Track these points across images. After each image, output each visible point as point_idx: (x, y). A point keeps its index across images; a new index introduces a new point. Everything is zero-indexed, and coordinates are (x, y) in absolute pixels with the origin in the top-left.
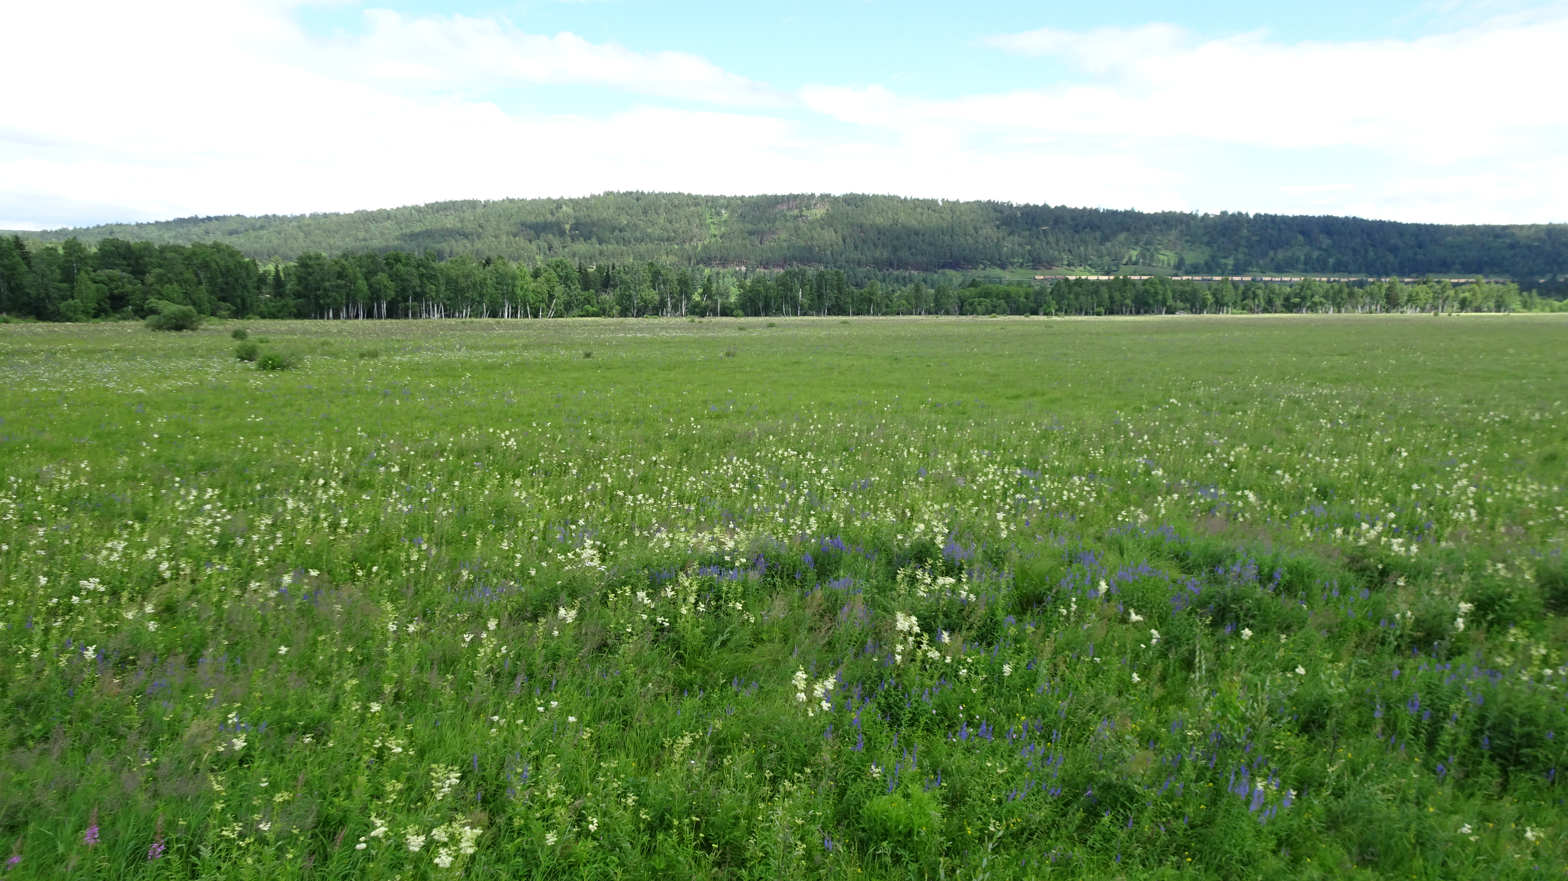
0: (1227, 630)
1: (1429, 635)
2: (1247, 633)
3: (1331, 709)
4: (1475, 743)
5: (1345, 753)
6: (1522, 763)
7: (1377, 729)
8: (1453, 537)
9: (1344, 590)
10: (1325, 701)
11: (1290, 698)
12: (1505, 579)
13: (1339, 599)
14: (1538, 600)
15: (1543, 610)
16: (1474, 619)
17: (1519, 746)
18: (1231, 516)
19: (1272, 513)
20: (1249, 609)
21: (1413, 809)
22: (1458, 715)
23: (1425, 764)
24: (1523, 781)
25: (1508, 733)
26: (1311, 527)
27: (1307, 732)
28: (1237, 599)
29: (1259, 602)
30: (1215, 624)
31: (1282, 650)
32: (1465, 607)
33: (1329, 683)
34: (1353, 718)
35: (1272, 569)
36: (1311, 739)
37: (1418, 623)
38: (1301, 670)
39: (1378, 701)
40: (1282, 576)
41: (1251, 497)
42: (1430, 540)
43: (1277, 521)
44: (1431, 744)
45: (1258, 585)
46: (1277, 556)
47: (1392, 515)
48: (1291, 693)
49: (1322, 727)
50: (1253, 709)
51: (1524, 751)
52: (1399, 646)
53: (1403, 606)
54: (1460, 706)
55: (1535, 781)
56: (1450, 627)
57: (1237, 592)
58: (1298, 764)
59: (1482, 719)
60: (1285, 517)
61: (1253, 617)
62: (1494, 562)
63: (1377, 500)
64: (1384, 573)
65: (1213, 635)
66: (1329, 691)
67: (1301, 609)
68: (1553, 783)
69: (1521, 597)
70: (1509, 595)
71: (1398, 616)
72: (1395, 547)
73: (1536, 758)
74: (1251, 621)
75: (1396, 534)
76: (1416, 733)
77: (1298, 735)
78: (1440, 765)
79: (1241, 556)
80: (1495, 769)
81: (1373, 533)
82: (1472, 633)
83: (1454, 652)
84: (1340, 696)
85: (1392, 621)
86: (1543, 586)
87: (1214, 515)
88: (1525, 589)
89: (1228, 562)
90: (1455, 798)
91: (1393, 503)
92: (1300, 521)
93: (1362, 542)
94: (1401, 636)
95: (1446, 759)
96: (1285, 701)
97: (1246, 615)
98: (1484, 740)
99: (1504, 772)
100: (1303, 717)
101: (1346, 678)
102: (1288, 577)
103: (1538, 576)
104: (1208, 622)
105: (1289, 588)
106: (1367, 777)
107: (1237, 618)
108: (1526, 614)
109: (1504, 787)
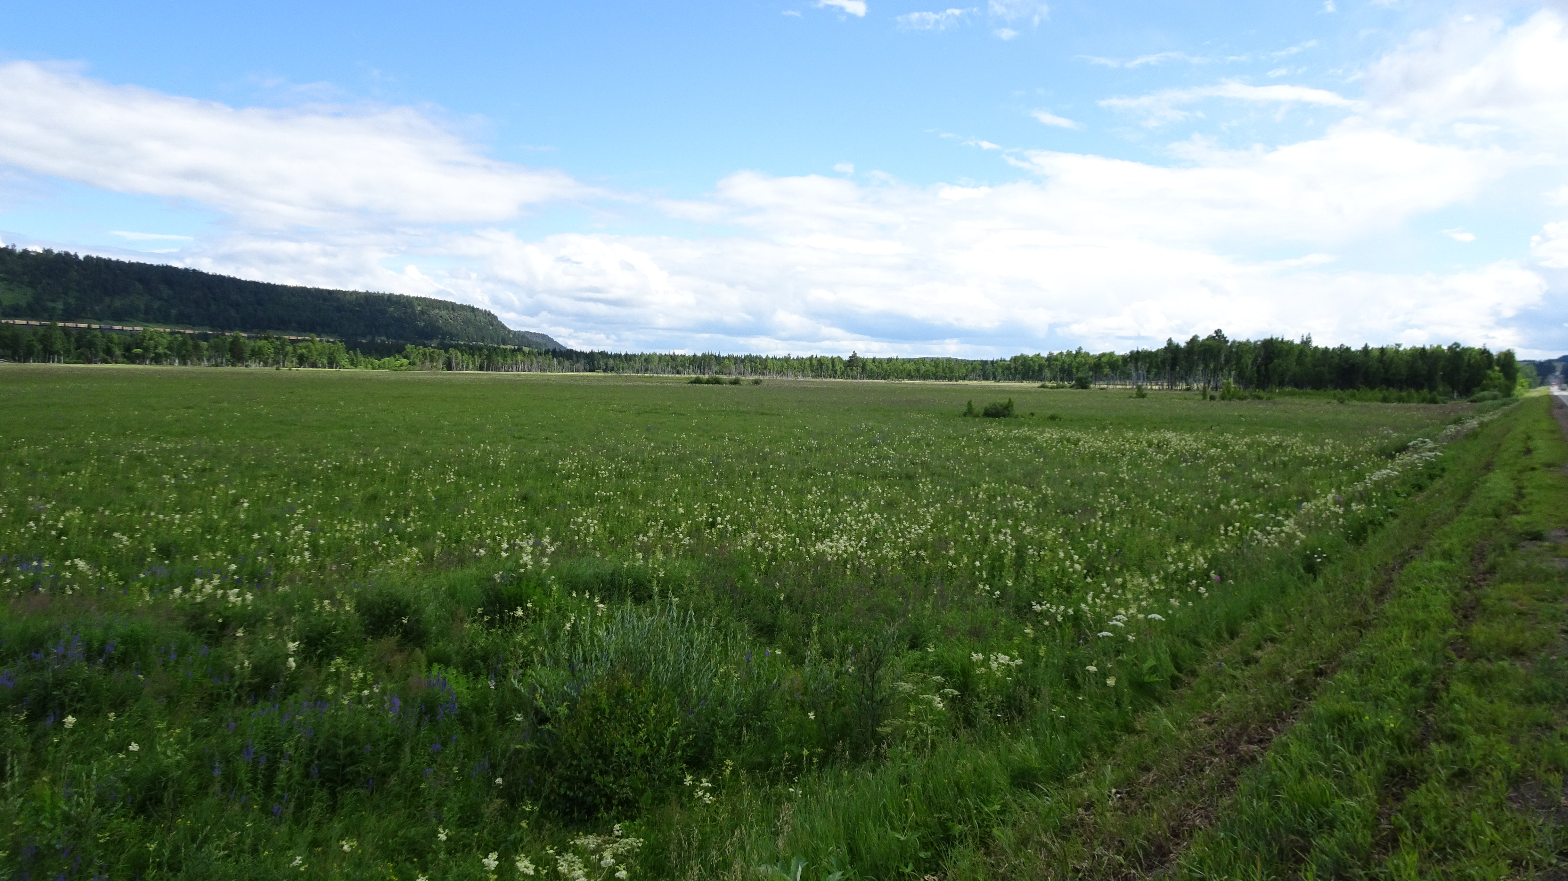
0: (49, 722)
1: (266, 680)
2: (70, 720)
3: (167, 782)
4: (307, 775)
5: (184, 822)
6: (348, 781)
7: (217, 787)
8: (290, 581)
9: (183, 650)
10: (164, 773)
11: (125, 780)
12: (330, 614)
13: (177, 662)
14: (359, 627)
15: (364, 636)
16: (304, 655)
17: (344, 767)
18: (56, 589)
19: (108, 580)
20: (75, 692)
21: (247, 860)
22: (291, 752)
23: (264, 809)
24: (348, 797)
25: (334, 757)
26: (151, 590)
27: (143, 812)
28: (59, 684)
29: (87, 684)
30: (32, 718)
31: (111, 731)
32: (292, 646)
33: (165, 753)
34: (193, 783)
35: (103, 643)
36: (147, 819)
37: (256, 669)
38: (134, 747)
39: (217, 757)
40: (116, 648)
41: (81, 564)
42: (269, 586)
43: (113, 588)
44: (268, 788)
45: (85, 664)
46: (108, 627)
47: (233, 567)
48: (126, 774)
49: (160, 801)
50: (78, 804)
51: (348, 769)
52: (239, 698)
53: (240, 656)
54: (292, 743)
55: (358, 794)
56: (284, 668)
57: (60, 676)
58: (134, 850)
59: (312, 749)
60: (121, 583)
61: (81, 700)
62: (321, 599)
63: (218, 554)
64: (223, 626)
65: (30, 731)
66: (166, 762)
67: (138, 680)
68: (372, 793)
69: (344, 627)
70: (335, 628)
71: (237, 667)
72: (232, 598)
73: (358, 773)
74: (79, 706)
75: (237, 584)
76: (254, 781)
77: (133, 818)
78: (276, 806)
79: (66, 635)
80: (324, 793)
81: (208, 588)
82: (309, 668)
83: (291, 690)
84: (178, 763)
85: (232, 675)
86: (363, 615)
87: (37, 592)
88: (347, 621)
89: (50, 644)
90: (291, 834)
91: (234, 553)
92: (138, 585)
93: (199, 599)
94: (241, 686)
95: (282, 797)
96: (119, 785)
97: (71, 700)
98: (314, 771)
99: (333, 794)
100: (139, 797)
101: (182, 742)
102: (122, 648)
103: (358, 608)
104: (22, 718)
105: (124, 660)
106: (206, 839)
107: (62, 706)
108: (350, 642)
109: (333, 809)
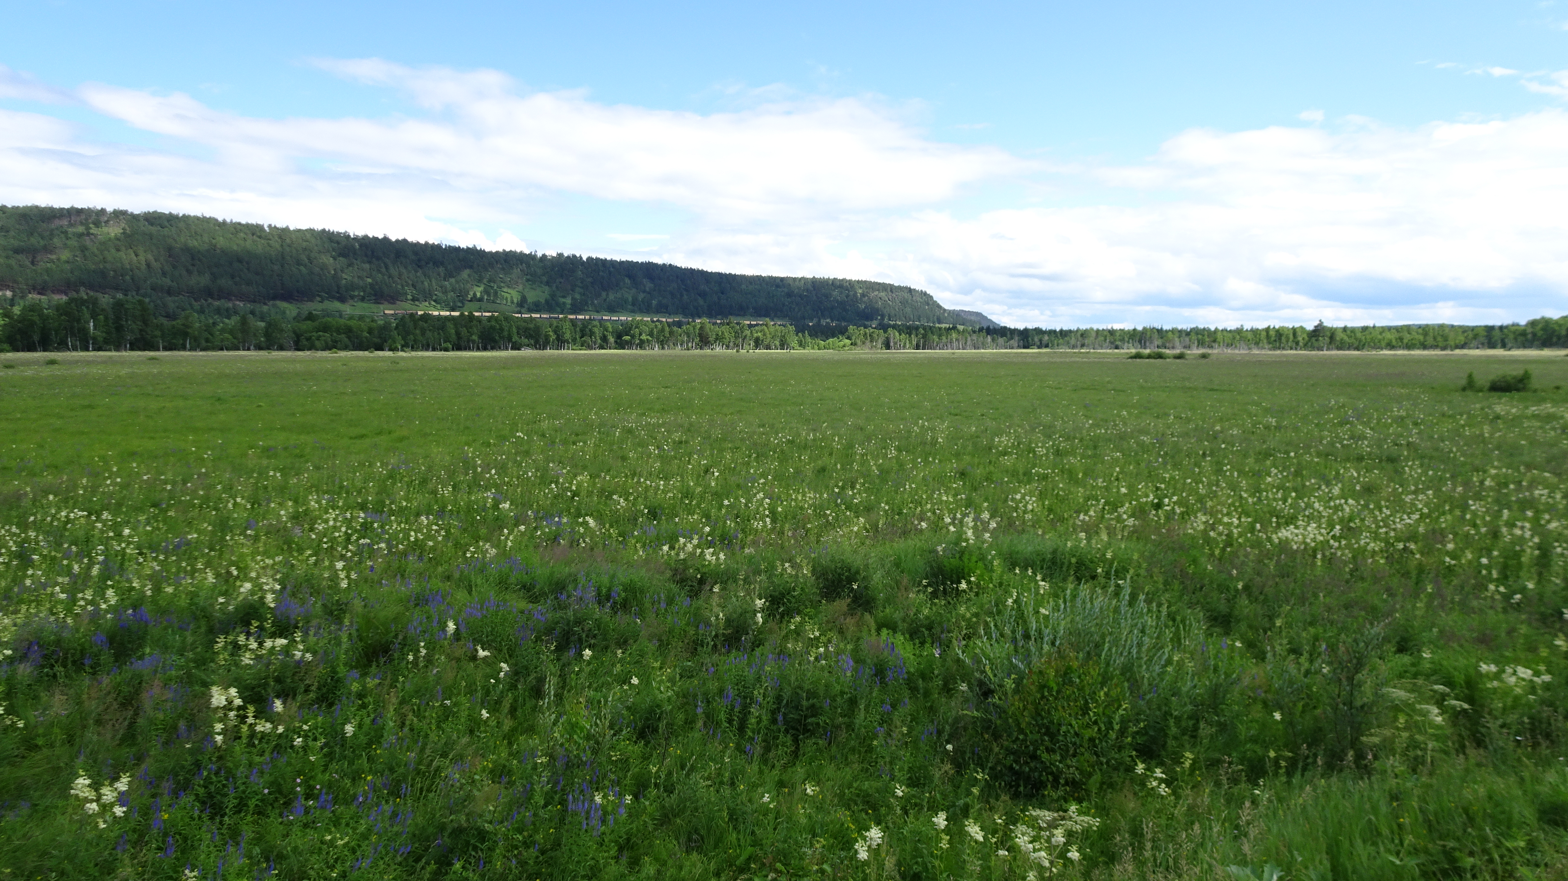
0: (572, 652)
1: (737, 632)
2: (588, 653)
3: (662, 713)
4: (774, 721)
5: (675, 751)
6: (809, 730)
7: (700, 724)
8: (754, 543)
9: (670, 601)
10: (658, 706)
11: (629, 708)
12: (791, 576)
13: (666, 610)
14: (815, 590)
15: (819, 598)
16: (769, 612)
17: (806, 717)
18: (574, 543)
19: (610, 536)
20: (590, 630)
21: (726, 791)
22: (760, 699)
23: (738, 748)
24: (809, 745)
25: (797, 708)
26: (644, 546)
27: (643, 738)
28: (579, 622)
29: (598, 623)
30: (560, 649)
31: (618, 665)
32: (759, 603)
33: (659, 689)
34: (680, 717)
35: (609, 589)
36: (646, 745)
37: (729, 621)
38: (635, 681)
39: (700, 698)
40: (619, 595)
41: (591, 522)
42: (737, 548)
43: (614, 543)
44: (742, 728)
45: (596, 606)
46: (613, 577)
47: (707, 529)
48: (629, 704)
49: (656, 730)
50: (597, 725)
51: (809, 720)
52: (715, 646)
53: (716, 609)
54: (762, 691)
55: (817, 744)
56: (751, 622)
57: (579, 615)
58: (637, 770)
59: (779, 699)
60: (620, 539)
61: (595, 636)
62: (783, 562)
63: (695, 517)
64: (701, 582)
65: (558, 660)
66: (660, 696)
67: (636, 623)
68: (830, 743)
69: (802, 590)
70: (794, 590)
71: (713, 619)
72: (708, 557)
73: (818, 724)
74: (593, 641)
75: (710, 544)
76: (730, 721)
77: (636, 742)
78: (748, 746)
79: (582, 581)
80: (789, 740)
81: (689, 548)
82: (771, 624)
83: (757, 643)
84: (669, 698)
85: (708, 624)
86: (817, 579)
87: (559, 543)
88: (805, 583)
89: (570, 588)
90: (761, 772)
91: (708, 517)
92: (633, 541)
93: (682, 556)
94: (716, 636)
95: (753, 739)
96: (624, 712)
97: (587, 636)
98: (780, 718)
99: (796, 740)
100: (640, 725)
101: (672, 680)
102: (623, 595)
103: (814, 572)
104: (553, 648)
105: (625, 606)
106: (693, 769)
107: (580, 640)
108: (807, 603)
109: (796, 754)
